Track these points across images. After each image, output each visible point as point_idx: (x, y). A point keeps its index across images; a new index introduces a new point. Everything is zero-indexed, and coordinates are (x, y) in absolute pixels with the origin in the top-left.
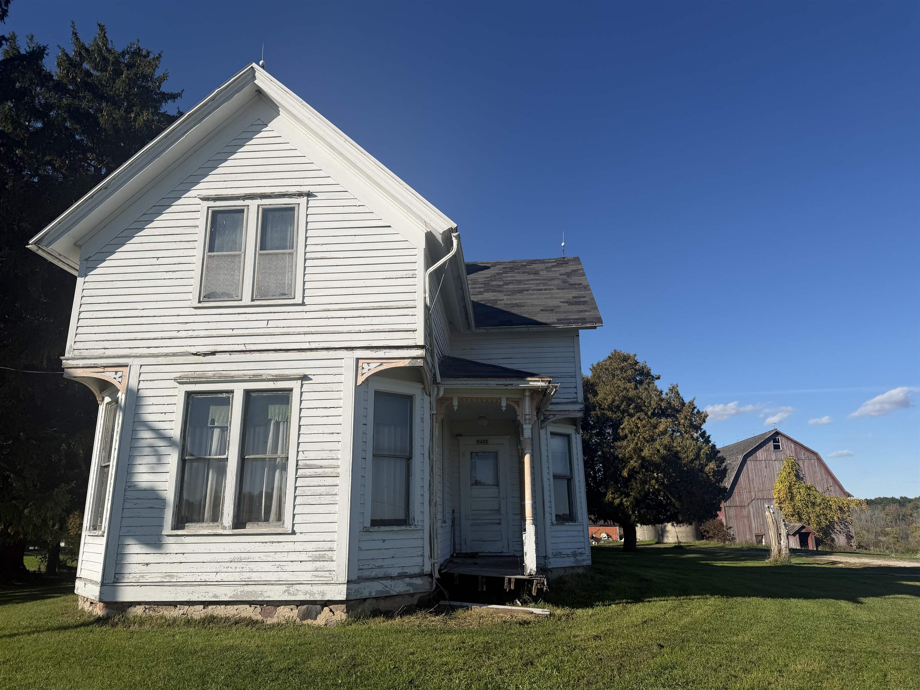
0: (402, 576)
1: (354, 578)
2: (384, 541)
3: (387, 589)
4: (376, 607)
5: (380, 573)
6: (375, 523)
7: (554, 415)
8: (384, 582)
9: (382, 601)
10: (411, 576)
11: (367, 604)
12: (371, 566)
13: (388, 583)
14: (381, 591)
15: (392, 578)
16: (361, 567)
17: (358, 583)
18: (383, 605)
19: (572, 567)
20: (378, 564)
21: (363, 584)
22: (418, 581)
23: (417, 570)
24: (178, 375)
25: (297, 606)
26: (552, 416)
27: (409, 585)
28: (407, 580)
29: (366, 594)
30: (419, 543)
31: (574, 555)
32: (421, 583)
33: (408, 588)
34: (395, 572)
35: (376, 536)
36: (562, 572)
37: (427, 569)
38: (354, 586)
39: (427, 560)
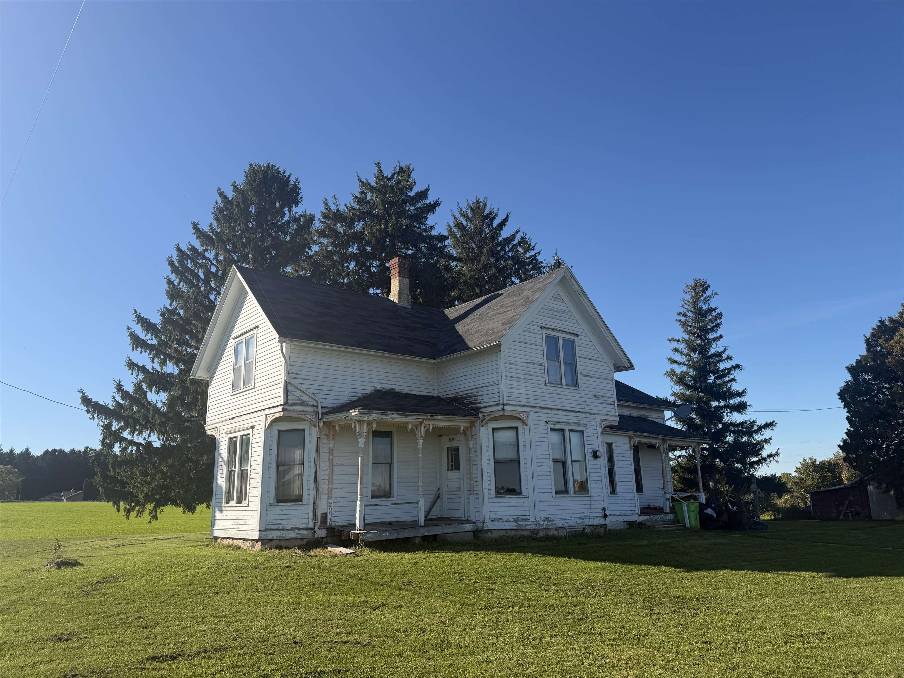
0: (293, 529)
1: (264, 528)
2: (282, 510)
3: (283, 535)
4: (279, 544)
5: (280, 527)
6: (278, 501)
7: (489, 415)
8: (282, 532)
9: (283, 541)
10: (300, 529)
11: (274, 542)
12: (274, 523)
13: (284, 532)
14: (279, 536)
15: (288, 530)
16: (268, 523)
17: (266, 531)
18: (283, 544)
19: (516, 530)
20: (278, 522)
21: (268, 532)
22: (305, 532)
23: (304, 526)
24: (227, 430)
25: (251, 541)
26: (487, 416)
27: (297, 534)
28: (297, 531)
29: (270, 537)
30: (307, 511)
31: (516, 520)
32: (306, 533)
33: (298, 535)
34: (289, 527)
35: (277, 508)
36: (503, 533)
37: (311, 525)
38: (262, 533)
39: (310, 520)
